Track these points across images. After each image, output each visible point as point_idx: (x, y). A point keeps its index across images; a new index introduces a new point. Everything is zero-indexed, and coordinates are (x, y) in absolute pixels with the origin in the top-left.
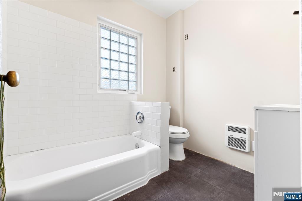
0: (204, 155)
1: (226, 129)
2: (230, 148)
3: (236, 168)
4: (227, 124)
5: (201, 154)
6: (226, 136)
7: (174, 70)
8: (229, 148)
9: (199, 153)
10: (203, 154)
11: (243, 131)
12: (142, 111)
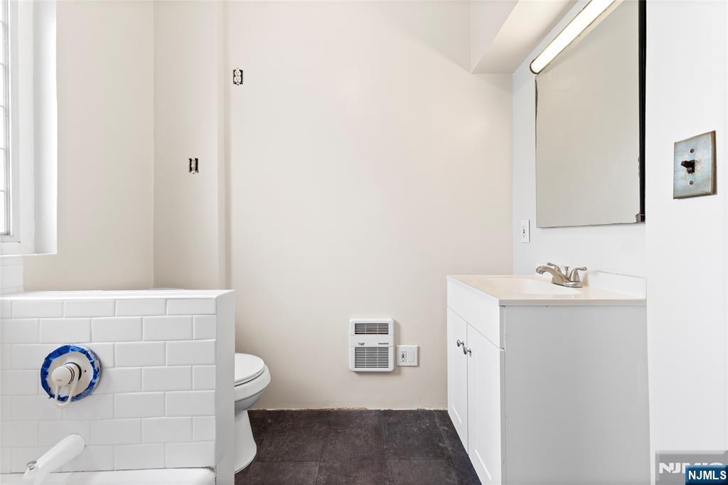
0: (293, 409)
1: (350, 332)
2: (358, 373)
3: (371, 411)
4: (351, 321)
5: (285, 409)
6: (350, 348)
7: (193, 166)
8: (355, 374)
9: (279, 409)
10: (290, 409)
11: (382, 329)
12: (91, 342)
